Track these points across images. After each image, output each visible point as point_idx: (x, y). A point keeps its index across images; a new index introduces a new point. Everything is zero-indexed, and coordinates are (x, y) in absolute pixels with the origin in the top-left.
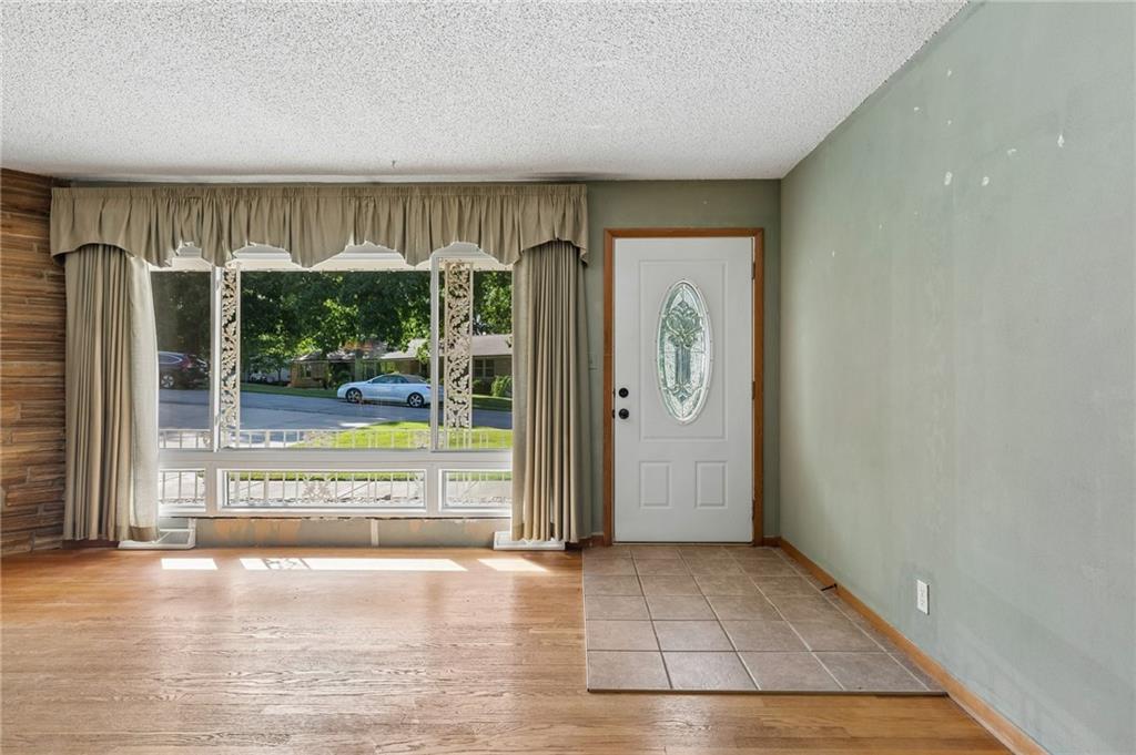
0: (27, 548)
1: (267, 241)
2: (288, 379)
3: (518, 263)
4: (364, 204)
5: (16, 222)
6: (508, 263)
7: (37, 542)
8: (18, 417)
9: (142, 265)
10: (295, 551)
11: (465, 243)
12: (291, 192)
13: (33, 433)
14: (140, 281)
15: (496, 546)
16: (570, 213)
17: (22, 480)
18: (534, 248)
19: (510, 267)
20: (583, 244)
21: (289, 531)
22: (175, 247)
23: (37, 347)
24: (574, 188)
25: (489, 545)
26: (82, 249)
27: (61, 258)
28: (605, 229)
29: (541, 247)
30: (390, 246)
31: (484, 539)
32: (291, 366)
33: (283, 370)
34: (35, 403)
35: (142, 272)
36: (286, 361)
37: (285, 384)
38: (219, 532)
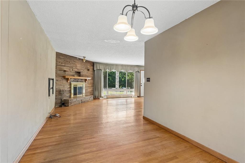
11: (131, 71)
18: (136, 71)
22: (106, 70)
25: (131, 97)
26: (98, 69)
27: (95, 70)
30: (125, 71)
38: (108, 97)
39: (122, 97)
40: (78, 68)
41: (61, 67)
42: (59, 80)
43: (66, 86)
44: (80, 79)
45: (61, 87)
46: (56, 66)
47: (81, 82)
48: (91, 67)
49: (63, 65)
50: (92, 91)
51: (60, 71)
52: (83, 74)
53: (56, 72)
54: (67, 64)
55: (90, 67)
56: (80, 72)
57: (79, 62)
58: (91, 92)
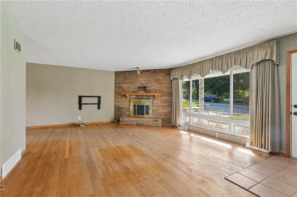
0: (168, 125)
1: (197, 73)
2: (243, 101)
3: (252, 68)
4: (213, 62)
5: (167, 76)
6: (248, 69)
7: (169, 124)
8: (167, 106)
9: (180, 81)
10: (200, 134)
11: (236, 66)
12: (201, 63)
13: (169, 108)
14: (180, 83)
15: (246, 146)
16: (269, 50)
17: (168, 115)
18: (257, 63)
19: (249, 70)
20: (274, 59)
21: (201, 131)
22: (184, 77)
23: (169, 95)
24: (271, 42)
25: (245, 146)
26: (174, 79)
27: (172, 81)
28: (286, 52)
29: (260, 62)
30: (219, 70)
31: (243, 143)
32: (242, 98)
33: (241, 99)
34: (169, 103)
35: (181, 82)
36: (242, 96)
37: (242, 102)
38: (191, 128)
39: (217, 137)
40: (142, 82)
41: (120, 85)
42: (118, 98)
43: (125, 103)
44: (146, 95)
45: (119, 104)
46: (115, 84)
47: (146, 99)
48: (166, 77)
49: (122, 82)
50: (168, 112)
51: (119, 88)
52: (150, 89)
53: (115, 90)
54: (127, 81)
55: (164, 77)
56: (145, 87)
57: (142, 75)
58: (166, 114)
